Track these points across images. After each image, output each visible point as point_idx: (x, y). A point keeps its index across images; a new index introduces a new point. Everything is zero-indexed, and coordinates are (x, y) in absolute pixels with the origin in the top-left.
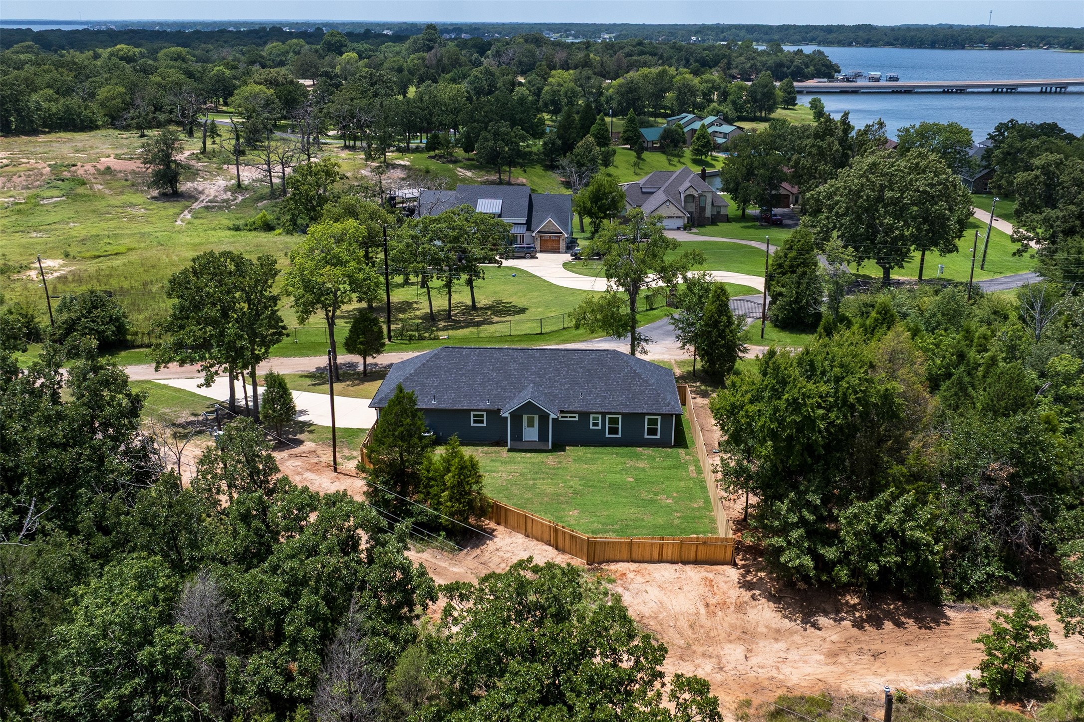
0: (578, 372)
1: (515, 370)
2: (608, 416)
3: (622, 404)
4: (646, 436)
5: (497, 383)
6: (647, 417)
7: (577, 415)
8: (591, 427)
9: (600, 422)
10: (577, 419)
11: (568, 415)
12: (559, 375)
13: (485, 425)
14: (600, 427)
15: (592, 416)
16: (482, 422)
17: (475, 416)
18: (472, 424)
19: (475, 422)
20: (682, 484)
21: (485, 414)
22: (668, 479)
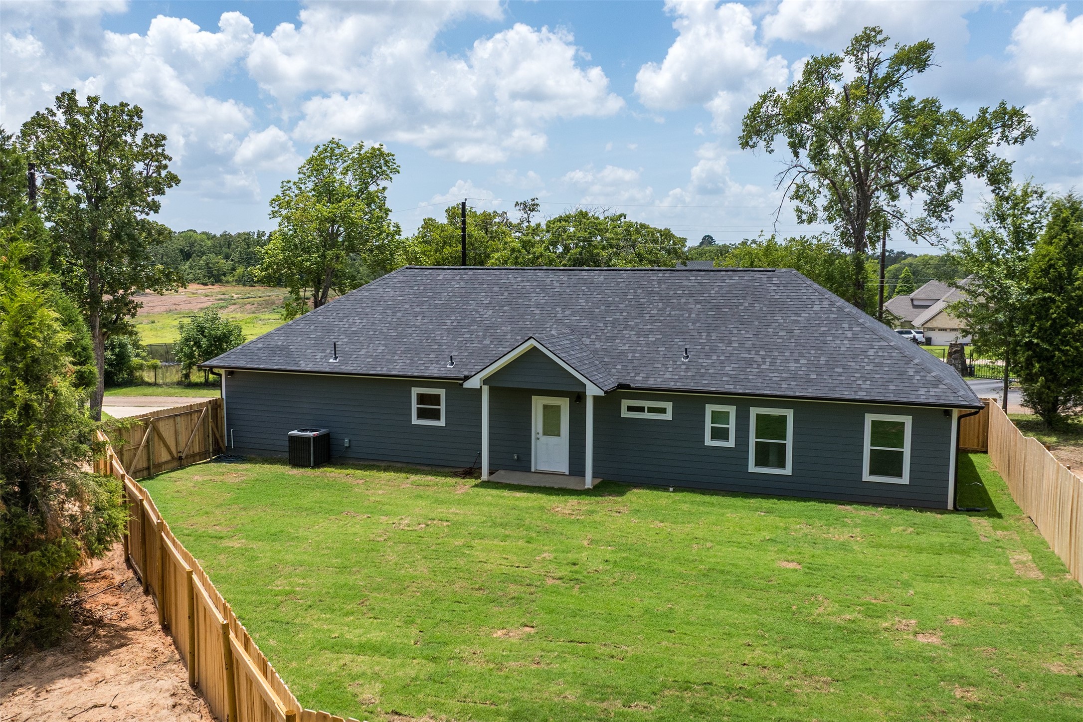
0: (690, 311)
1: (538, 305)
2: (754, 412)
3: (795, 377)
4: (866, 477)
5: (487, 329)
6: (869, 418)
7: (669, 406)
8: (708, 442)
9: (732, 426)
10: (668, 416)
11: (647, 404)
12: (641, 315)
13: (442, 423)
14: (731, 443)
15: (709, 409)
16: (436, 415)
17: (422, 398)
18: (415, 421)
19: (422, 414)
20: (986, 595)
21: (442, 392)
22: (928, 576)
